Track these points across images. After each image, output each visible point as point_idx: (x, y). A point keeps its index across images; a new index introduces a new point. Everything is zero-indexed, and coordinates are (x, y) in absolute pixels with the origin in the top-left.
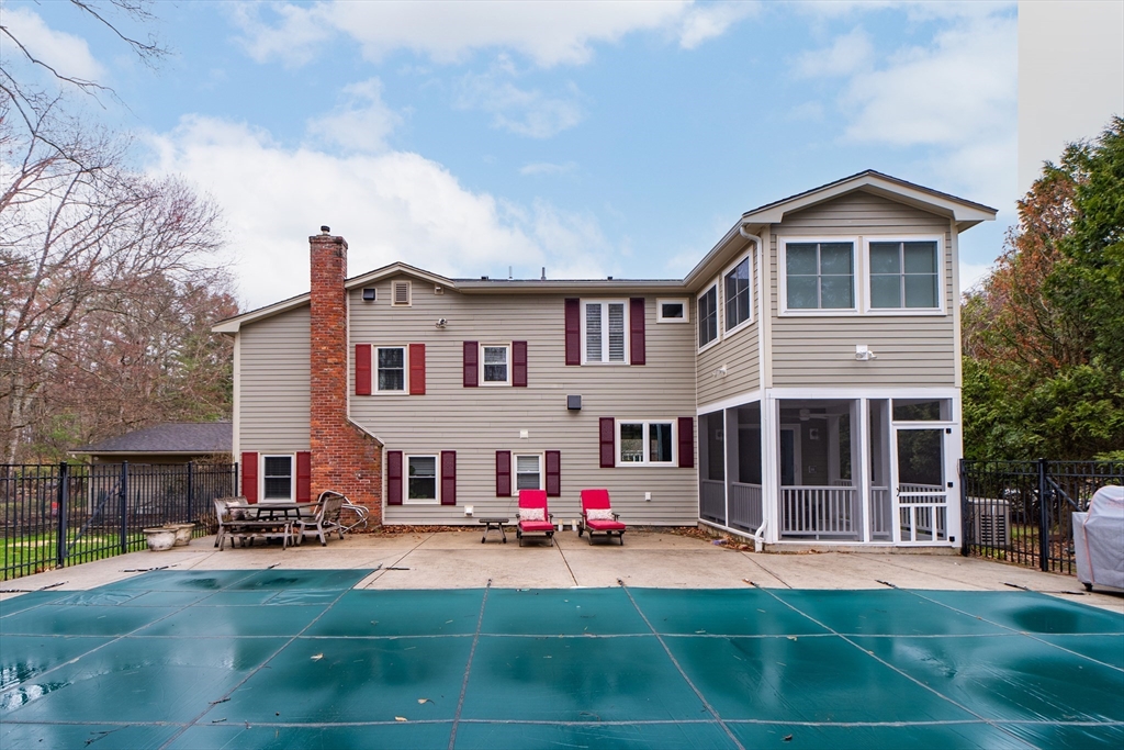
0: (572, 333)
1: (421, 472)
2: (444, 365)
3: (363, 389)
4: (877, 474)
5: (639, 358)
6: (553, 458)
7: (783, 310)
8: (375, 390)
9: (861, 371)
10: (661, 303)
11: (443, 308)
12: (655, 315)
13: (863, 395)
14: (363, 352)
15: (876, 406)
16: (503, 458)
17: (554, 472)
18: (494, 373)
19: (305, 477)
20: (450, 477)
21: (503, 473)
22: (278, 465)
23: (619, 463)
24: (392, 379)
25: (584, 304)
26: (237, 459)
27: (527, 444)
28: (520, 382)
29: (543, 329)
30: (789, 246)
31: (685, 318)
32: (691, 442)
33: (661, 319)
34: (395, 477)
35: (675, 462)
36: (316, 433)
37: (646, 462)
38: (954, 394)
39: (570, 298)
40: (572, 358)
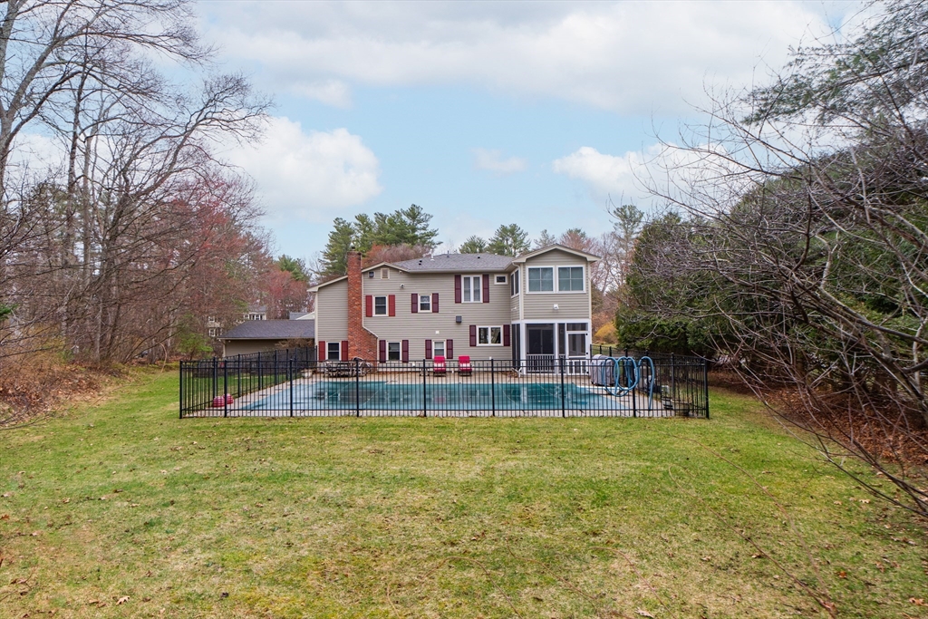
0: (458, 289)
1: (394, 349)
2: (403, 304)
3: (369, 314)
4: (562, 350)
5: (486, 300)
6: (450, 342)
7: (528, 292)
8: (374, 314)
9: (555, 313)
10: (496, 276)
11: (402, 280)
12: (494, 282)
13: (556, 322)
14: (369, 298)
15: (561, 326)
16: (428, 343)
17: (450, 349)
18: (424, 307)
19: (345, 351)
20: (406, 351)
21: (428, 349)
22: (333, 346)
23: (478, 344)
24: (381, 310)
25: (463, 277)
26: (317, 344)
27: (439, 335)
28: (436, 310)
29: (446, 289)
30: (530, 269)
31: (506, 283)
32: (509, 336)
33: (496, 283)
34: (382, 351)
35: (502, 344)
36: (351, 333)
37: (490, 344)
38: (589, 321)
39: (457, 276)
40: (458, 300)
